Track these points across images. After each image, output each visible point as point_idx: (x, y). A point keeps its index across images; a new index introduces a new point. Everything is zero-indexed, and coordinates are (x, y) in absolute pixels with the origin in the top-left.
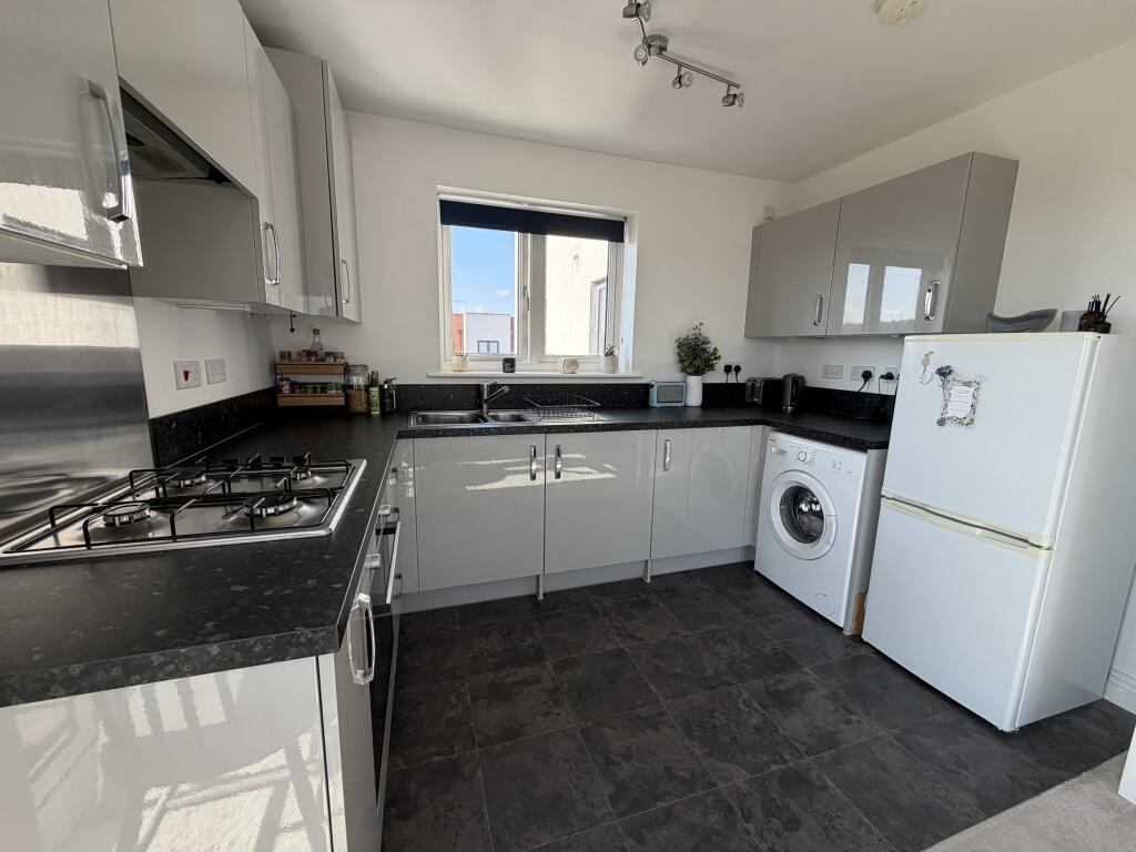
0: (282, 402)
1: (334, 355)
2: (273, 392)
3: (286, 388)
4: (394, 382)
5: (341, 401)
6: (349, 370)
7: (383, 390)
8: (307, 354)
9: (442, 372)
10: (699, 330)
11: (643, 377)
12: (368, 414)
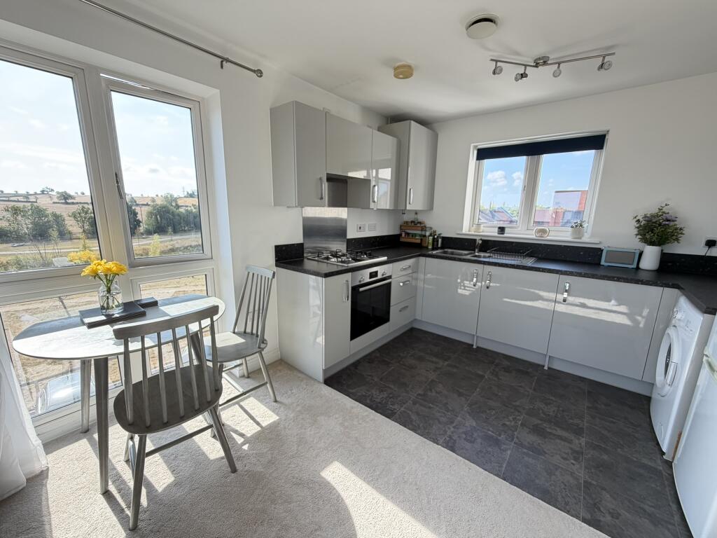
0: (402, 240)
1: (420, 223)
2: (399, 236)
3: (403, 235)
4: (442, 235)
5: (419, 241)
6: (424, 228)
7: (434, 238)
8: (412, 222)
9: (464, 232)
10: (664, 210)
11: (600, 243)
12: (427, 247)
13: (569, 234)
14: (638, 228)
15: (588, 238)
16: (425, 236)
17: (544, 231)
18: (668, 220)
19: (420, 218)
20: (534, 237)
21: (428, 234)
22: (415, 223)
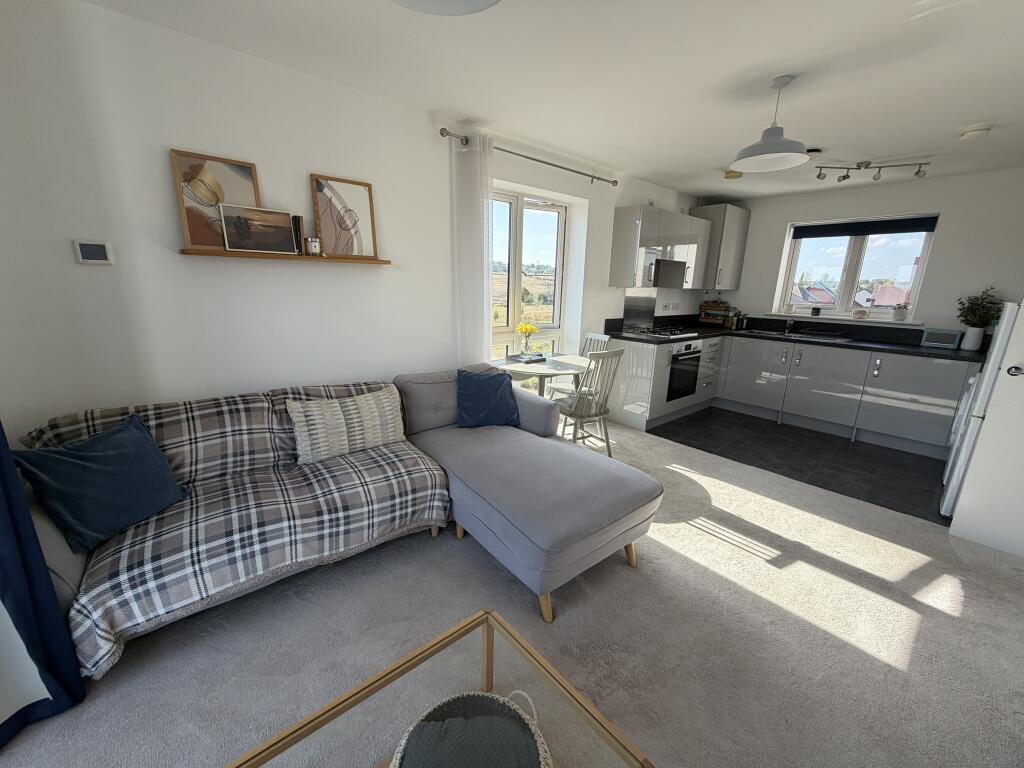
0: (701, 320)
1: (723, 303)
2: (698, 316)
3: (703, 315)
4: (747, 316)
6: (728, 309)
7: (739, 319)
8: (714, 302)
9: (773, 312)
10: (989, 293)
11: (922, 325)
12: (730, 328)
13: (891, 316)
14: (960, 310)
15: (910, 320)
16: (728, 316)
17: (864, 313)
18: (991, 303)
19: (723, 298)
20: (852, 318)
21: (731, 314)
22: (717, 304)
